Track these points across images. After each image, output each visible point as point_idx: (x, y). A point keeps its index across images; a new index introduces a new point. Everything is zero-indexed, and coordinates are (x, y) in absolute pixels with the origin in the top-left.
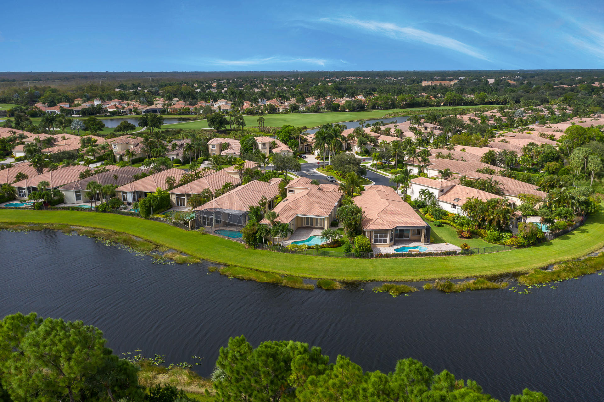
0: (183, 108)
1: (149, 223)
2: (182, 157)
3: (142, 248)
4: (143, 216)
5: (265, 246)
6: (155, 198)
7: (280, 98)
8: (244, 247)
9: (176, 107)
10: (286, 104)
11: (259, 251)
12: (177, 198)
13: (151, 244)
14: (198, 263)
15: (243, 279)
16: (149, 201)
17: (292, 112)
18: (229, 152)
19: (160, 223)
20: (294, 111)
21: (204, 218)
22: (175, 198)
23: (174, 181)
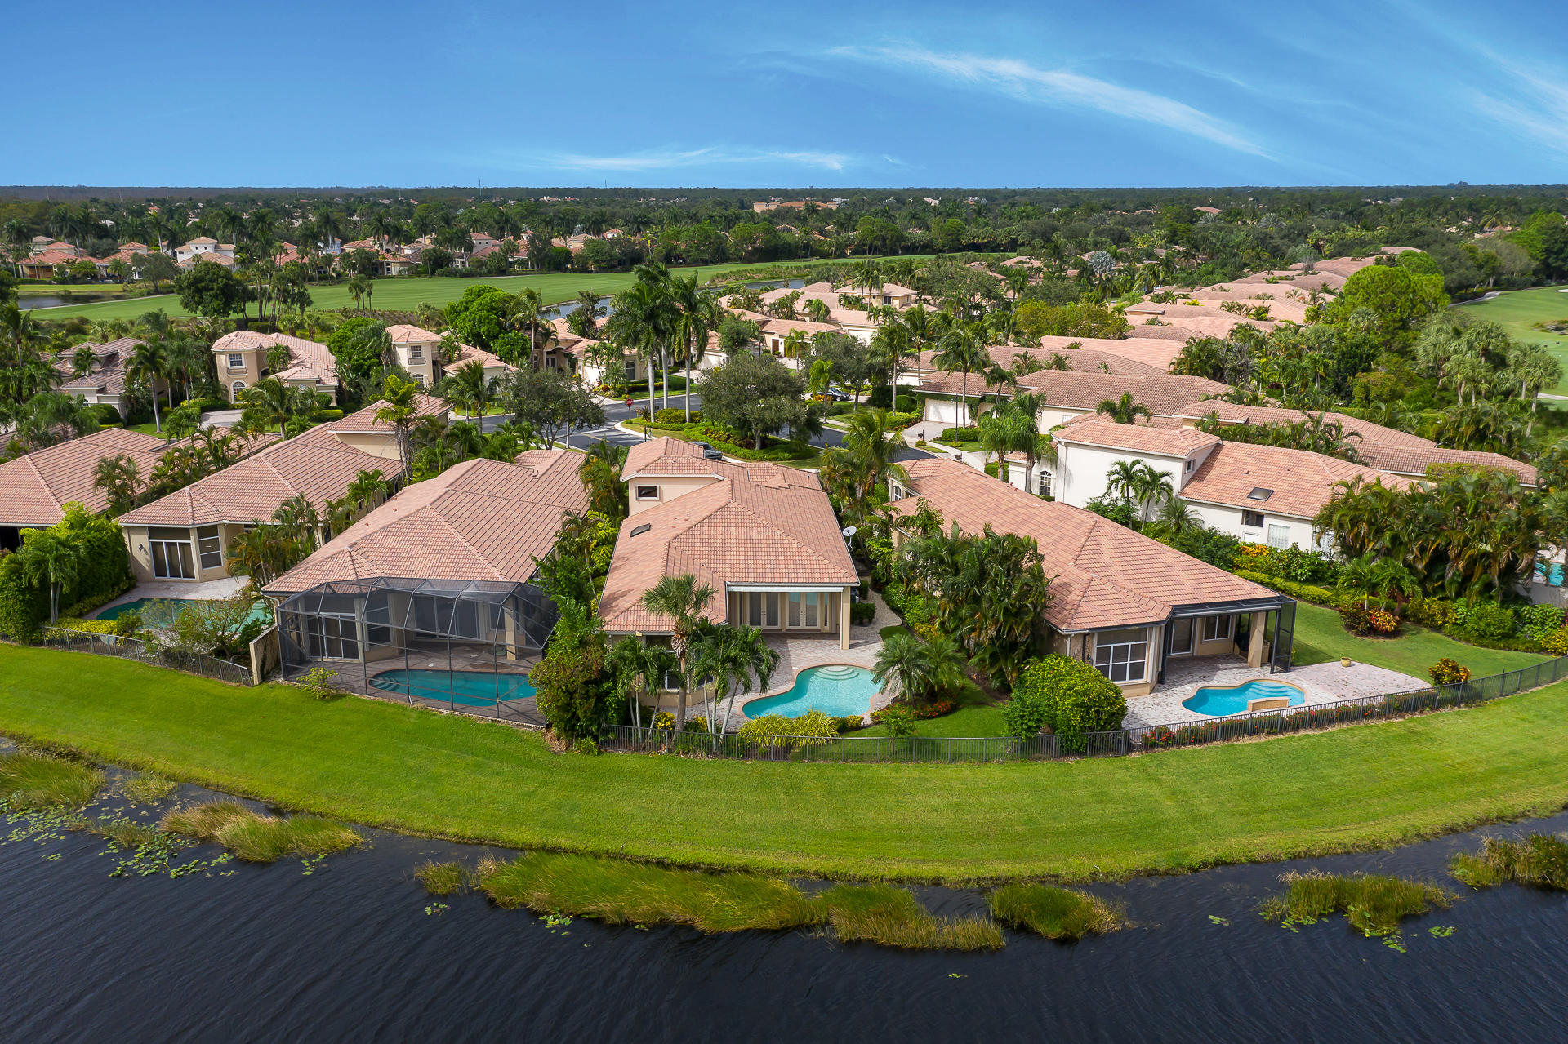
0: (70, 264)
1: (44, 661)
2: (121, 398)
3: (38, 795)
4: (12, 631)
5: (645, 734)
6: (63, 551)
7: (386, 237)
8: (542, 747)
9: (49, 260)
10: (408, 252)
11: (620, 759)
12: (154, 546)
13: (78, 768)
14: (351, 849)
15: (627, 925)
16: (40, 564)
17: (433, 274)
18: (299, 377)
19: (96, 657)
20: (439, 271)
21: (313, 623)
22: (147, 546)
23: (132, 475)
